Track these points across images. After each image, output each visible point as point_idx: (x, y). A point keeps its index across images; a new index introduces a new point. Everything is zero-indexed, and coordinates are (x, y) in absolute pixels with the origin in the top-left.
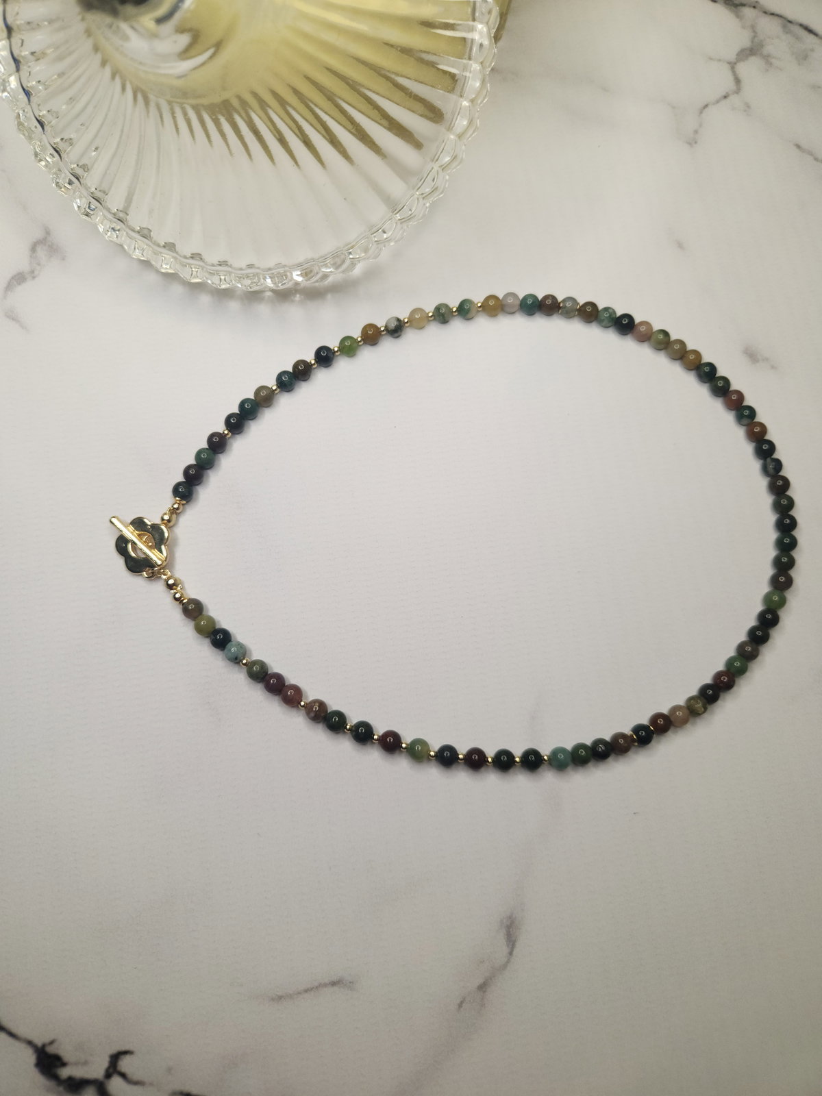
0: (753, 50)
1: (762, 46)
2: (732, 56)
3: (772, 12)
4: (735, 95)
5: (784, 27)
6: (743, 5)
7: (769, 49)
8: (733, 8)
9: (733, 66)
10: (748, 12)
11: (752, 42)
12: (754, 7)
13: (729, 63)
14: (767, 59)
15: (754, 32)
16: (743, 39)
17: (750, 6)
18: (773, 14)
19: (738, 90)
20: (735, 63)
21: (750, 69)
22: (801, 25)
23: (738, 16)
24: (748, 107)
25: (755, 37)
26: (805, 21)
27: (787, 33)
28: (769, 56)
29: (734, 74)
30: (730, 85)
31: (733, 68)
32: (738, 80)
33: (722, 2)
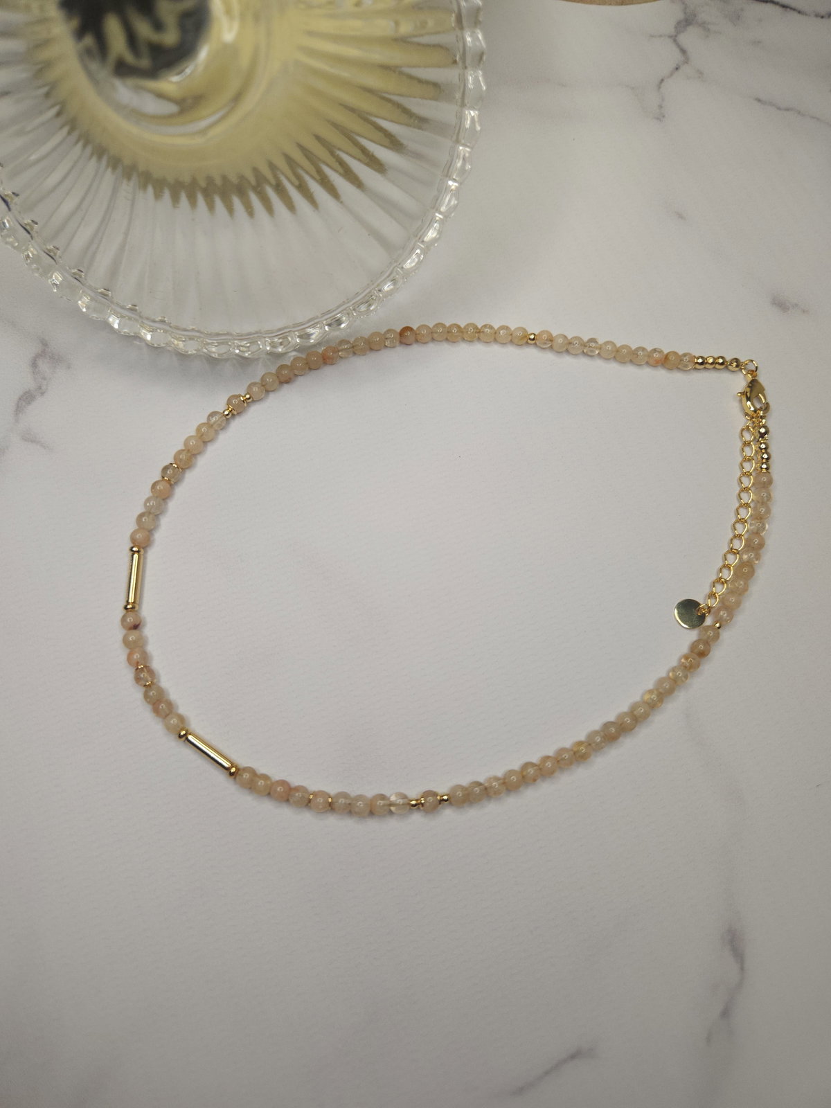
0: (688, 21)
1: (695, 15)
4: (686, 65)
7: (702, 17)
9: (674, 38)
11: (685, 13)
13: (670, 37)
14: (704, 26)
15: (684, 4)
16: (676, 12)
19: (686, 62)
20: (676, 36)
21: (690, 38)
24: (701, 73)
25: (686, 8)
28: (704, 23)
29: (678, 46)
30: (678, 56)
31: (675, 41)
32: (683, 51)
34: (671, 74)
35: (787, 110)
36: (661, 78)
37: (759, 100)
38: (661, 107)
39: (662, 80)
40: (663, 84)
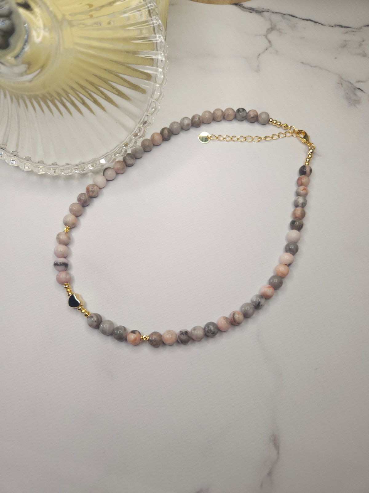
0: (272, 29)
1: (276, 26)
2: (265, 33)
3: (276, 12)
5: (282, 17)
6: (263, 12)
7: (279, 27)
8: (259, 13)
9: (266, 36)
10: (265, 14)
11: (271, 25)
12: (268, 12)
13: (264, 35)
14: (279, 30)
15: (271, 21)
17: (266, 11)
18: (276, 13)
21: (273, 36)
22: (289, 15)
23: (262, 16)
24: (277, 51)
25: (272, 23)
26: (290, 13)
27: (284, 19)
29: (268, 39)
30: (267, 44)
32: (270, 42)
33: (254, 12)
34: (264, 52)
36: (259, 54)
37: (302, 63)
38: (258, 66)
40: (260, 56)
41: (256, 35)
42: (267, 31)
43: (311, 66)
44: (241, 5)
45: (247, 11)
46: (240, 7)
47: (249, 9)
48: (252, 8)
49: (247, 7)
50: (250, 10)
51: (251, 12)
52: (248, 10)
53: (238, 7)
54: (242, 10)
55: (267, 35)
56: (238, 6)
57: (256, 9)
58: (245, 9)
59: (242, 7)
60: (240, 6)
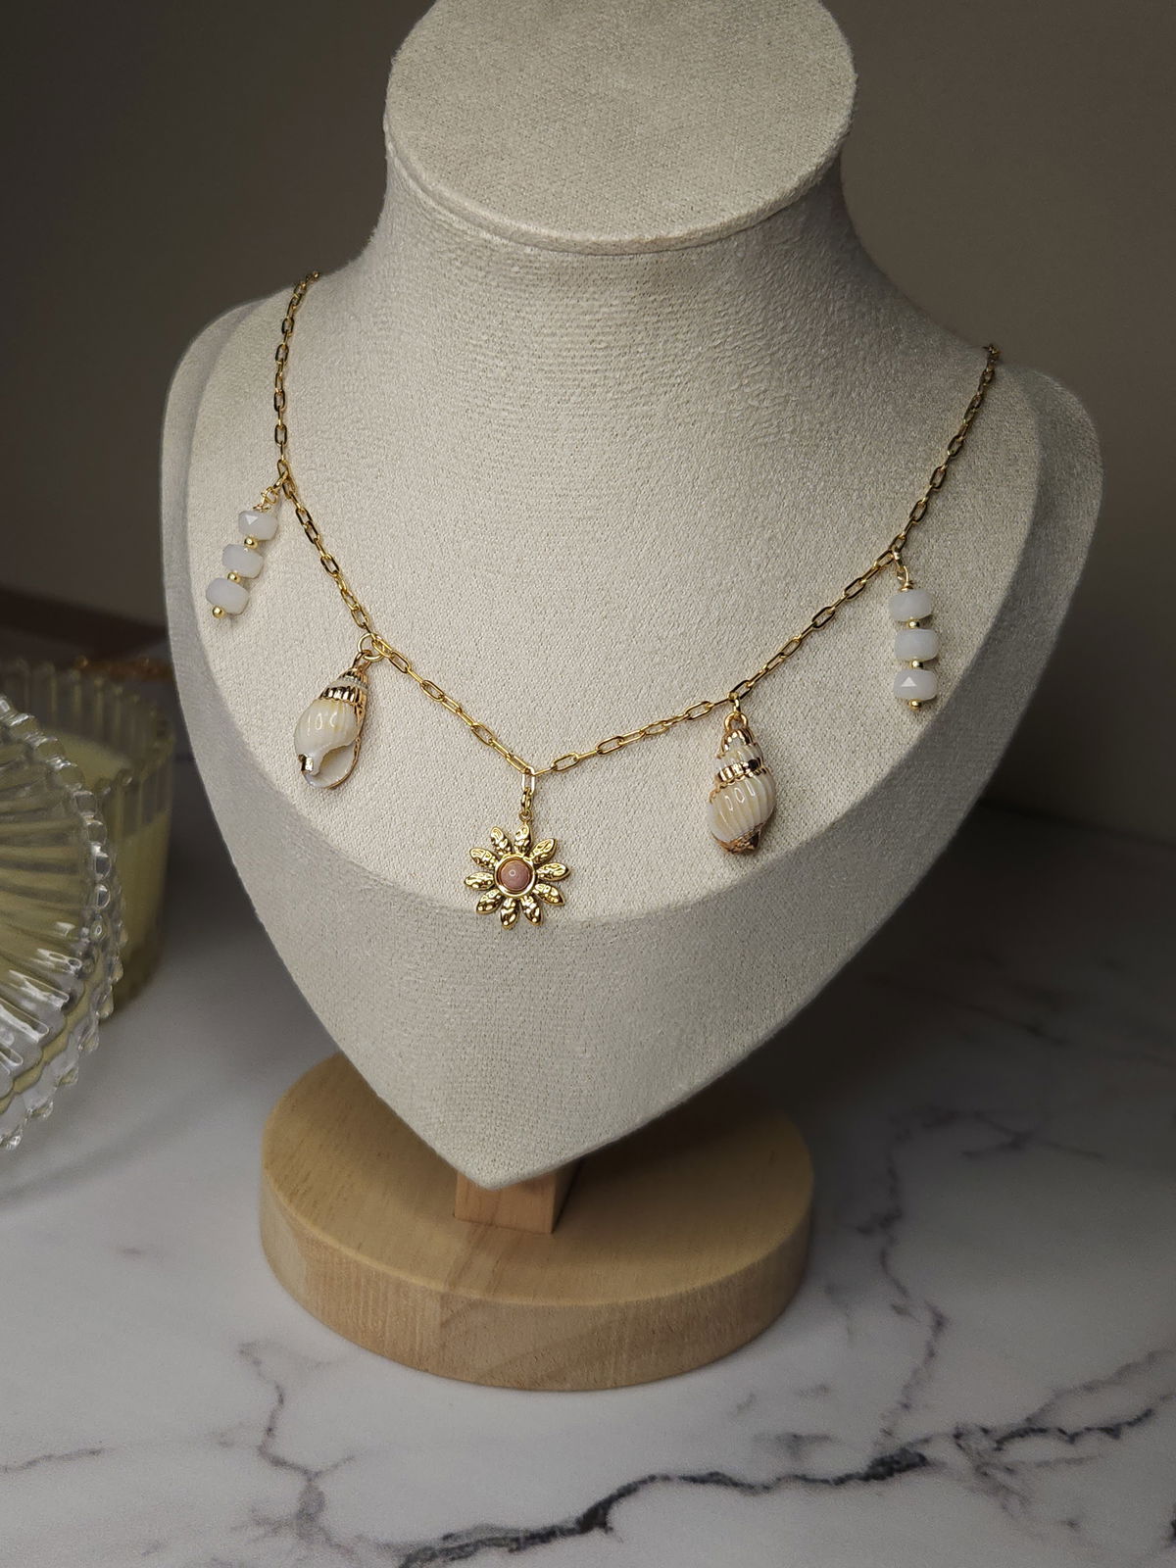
0: (307, 1518)
1: (301, 1535)
2: (323, 1485)
4: (260, 1443)
7: (287, 1540)
9: (310, 1476)
11: (321, 1529)
14: (275, 1527)
15: (339, 1546)
16: (338, 1518)
19: (262, 1451)
20: (313, 1480)
21: (283, 1493)
23: (388, 1546)
24: (224, 1444)
25: (328, 1539)
28: (275, 1531)
29: (294, 1467)
30: (282, 1448)
31: (306, 1472)
32: (278, 1462)
33: (438, 1546)
34: (273, 1417)
35: (32, 1463)
36: (285, 1403)
37: (93, 1452)
38: (257, 1363)
39: (281, 1401)
40: (276, 1397)
41: (350, 1459)
42: (321, 1494)
43: (49, 1458)
44: (514, 1546)
45: (469, 1533)
46: (511, 1535)
47: (471, 1548)
48: (460, 1558)
49: (483, 1550)
50: (461, 1548)
51: (447, 1537)
52: (466, 1541)
53: (517, 1531)
54: (492, 1529)
55: (310, 1480)
56: (521, 1535)
57: (439, 1561)
58: (484, 1536)
59: (504, 1539)
60: (517, 1540)
